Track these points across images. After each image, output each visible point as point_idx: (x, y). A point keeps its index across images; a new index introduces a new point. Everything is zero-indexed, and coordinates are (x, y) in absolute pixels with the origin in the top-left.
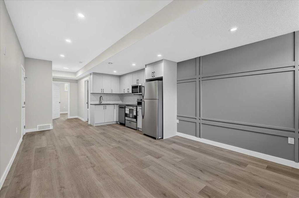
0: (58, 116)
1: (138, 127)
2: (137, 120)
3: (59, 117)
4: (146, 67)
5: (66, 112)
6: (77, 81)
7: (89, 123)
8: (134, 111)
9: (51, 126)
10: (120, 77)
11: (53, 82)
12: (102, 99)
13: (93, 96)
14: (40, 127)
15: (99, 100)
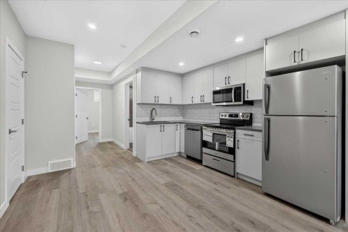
0: (85, 138)
1: (237, 171)
2: (234, 158)
3: (87, 139)
4: (266, 44)
5: (97, 131)
6: (112, 86)
7: (134, 153)
8: (227, 138)
9: (72, 161)
10: (182, 76)
11: (75, 87)
12: (156, 114)
13: (140, 109)
14: (53, 165)
15: (150, 115)
